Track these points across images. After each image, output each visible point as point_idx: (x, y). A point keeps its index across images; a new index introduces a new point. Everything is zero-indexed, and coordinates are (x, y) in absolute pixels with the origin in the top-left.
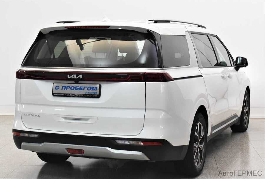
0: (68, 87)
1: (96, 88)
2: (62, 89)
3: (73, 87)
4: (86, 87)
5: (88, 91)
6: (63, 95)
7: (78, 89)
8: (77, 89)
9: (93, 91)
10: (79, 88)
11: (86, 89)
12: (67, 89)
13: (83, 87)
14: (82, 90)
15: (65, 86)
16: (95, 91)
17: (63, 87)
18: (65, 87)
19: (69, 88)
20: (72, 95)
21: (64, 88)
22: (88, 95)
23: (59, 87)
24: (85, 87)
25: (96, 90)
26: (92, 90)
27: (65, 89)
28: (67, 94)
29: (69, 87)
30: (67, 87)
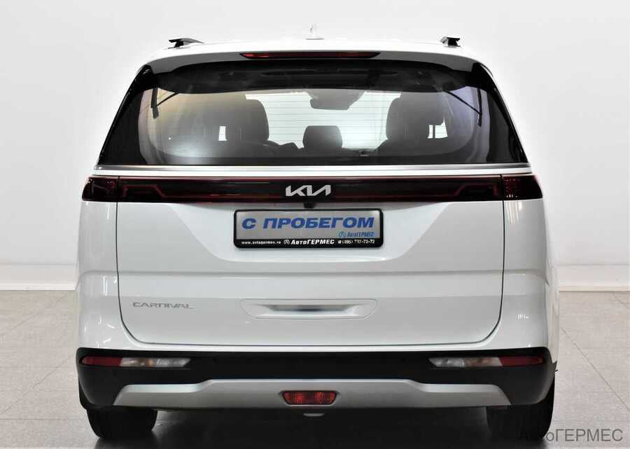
0: (284, 221)
1: (371, 220)
2: (265, 226)
3: (299, 219)
4: (341, 219)
5: (348, 230)
6: (269, 242)
7: (315, 225)
8: (312, 225)
9: (362, 230)
10: (318, 221)
11: (339, 223)
12: (280, 227)
13: (330, 219)
14: (329, 227)
15: (274, 217)
16: (367, 230)
17: (267, 220)
18: (275, 220)
19: (287, 223)
20: (298, 243)
21: (270, 223)
22: (349, 239)
23: (253, 221)
24: (335, 220)
25: (371, 226)
26: (359, 226)
27: (274, 226)
28: (282, 240)
29: (288, 221)
30: (281, 220)
